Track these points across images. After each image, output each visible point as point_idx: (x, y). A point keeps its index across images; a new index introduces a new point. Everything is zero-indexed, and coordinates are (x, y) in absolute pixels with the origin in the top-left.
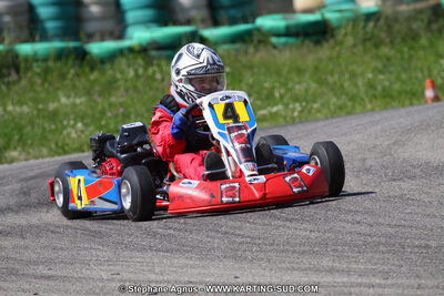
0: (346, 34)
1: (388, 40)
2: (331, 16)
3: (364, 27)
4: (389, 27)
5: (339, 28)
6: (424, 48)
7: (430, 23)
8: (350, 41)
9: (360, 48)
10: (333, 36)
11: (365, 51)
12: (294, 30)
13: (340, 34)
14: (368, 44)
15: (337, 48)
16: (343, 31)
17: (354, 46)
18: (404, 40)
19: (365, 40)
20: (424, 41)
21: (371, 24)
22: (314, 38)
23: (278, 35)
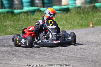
0: (73, 11)
1: (82, 13)
2: (70, 7)
3: (77, 10)
4: (83, 10)
5: (71, 9)
6: (91, 15)
7: (92, 10)
8: (74, 13)
9: (76, 14)
10: (70, 11)
11: (77, 15)
12: (61, 10)
13: (72, 11)
14: (78, 14)
15: (71, 14)
16: (72, 10)
17: (75, 14)
18: (86, 13)
19: (77, 13)
20: (91, 14)
21: (79, 9)
22: (66, 12)
23: (58, 10)
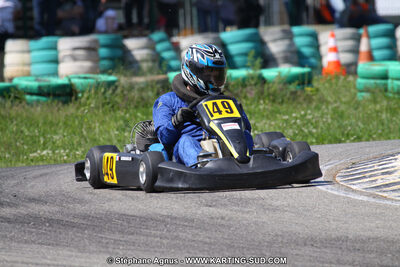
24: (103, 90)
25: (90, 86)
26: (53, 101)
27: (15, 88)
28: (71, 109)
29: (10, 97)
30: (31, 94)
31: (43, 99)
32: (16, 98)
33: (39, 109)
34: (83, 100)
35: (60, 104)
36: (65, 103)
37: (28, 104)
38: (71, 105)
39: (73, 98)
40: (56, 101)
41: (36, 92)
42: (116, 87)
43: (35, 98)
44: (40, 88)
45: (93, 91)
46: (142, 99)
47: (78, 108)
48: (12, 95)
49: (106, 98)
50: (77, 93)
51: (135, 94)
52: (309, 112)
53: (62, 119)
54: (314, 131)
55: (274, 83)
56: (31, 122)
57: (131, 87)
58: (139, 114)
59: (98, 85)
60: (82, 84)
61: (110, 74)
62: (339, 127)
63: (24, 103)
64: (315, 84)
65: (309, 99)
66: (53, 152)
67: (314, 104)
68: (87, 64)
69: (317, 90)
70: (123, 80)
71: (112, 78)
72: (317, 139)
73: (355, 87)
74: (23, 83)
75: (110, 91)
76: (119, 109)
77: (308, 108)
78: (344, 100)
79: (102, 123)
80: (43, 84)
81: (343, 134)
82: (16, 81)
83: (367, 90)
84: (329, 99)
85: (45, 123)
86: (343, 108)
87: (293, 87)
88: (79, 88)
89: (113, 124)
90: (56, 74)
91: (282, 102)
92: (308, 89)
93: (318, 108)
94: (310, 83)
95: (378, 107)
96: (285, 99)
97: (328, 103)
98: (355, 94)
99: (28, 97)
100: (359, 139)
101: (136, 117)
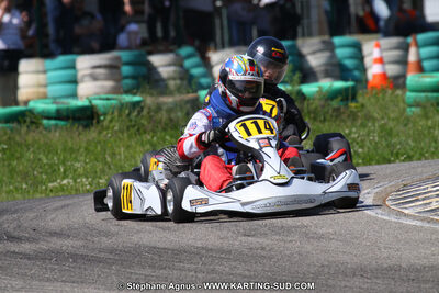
24: (127, 112)
25: (113, 107)
26: (73, 125)
27: (31, 111)
28: (93, 134)
29: (25, 121)
30: (49, 118)
31: (61, 123)
32: (32, 122)
33: (57, 134)
34: (105, 123)
35: (81, 129)
36: (86, 127)
37: (45, 129)
38: (93, 129)
39: (95, 121)
40: (76, 125)
41: (54, 115)
42: (142, 108)
43: (53, 122)
44: (58, 111)
45: (116, 114)
46: (171, 120)
47: (100, 133)
48: (28, 120)
49: (131, 120)
50: (98, 116)
51: (163, 116)
52: (354, 130)
53: (84, 145)
54: (360, 150)
55: (314, 99)
56: (49, 149)
57: (159, 108)
58: (168, 138)
59: (122, 106)
60: (104, 106)
61: (135, 94)
62: (387, 145)
63: (41, 129)
64: (360, 99)
65: (353, 116)
66: (75, 181)
67: (359, 121)
68: (109, 84)
69: (363, 106)
70: (149, 100)
71: (137, 98)
72: (363, 159)
73: (404, 101)
74: (39, 106)
75: (135, 113)
76: (145, 132)
77: (353, 125)
78: (392, 116)
79: (128, 147)
80: (61, 106)
81: (392, 153)
82: (31, 105)
83: (417, 104)
84: (376, 115)
85: (64, 150)
86: (391, 124)
87: (335, 104)
88: (101, 110)
89: (139, 149)
90: (74, 95)
91: (325, 120)
92: (353, 105)
93: (363, 126)
94: (354, 98)
95: (430, 123)
96: (328, 117)
97: (374, 119)
98: (404, 110)
99: (45, 122)
100: (409, 158)
101: (164, 141)
